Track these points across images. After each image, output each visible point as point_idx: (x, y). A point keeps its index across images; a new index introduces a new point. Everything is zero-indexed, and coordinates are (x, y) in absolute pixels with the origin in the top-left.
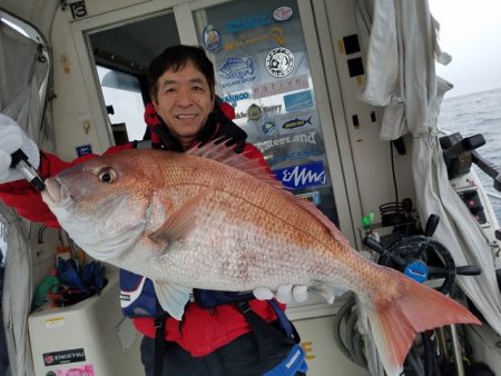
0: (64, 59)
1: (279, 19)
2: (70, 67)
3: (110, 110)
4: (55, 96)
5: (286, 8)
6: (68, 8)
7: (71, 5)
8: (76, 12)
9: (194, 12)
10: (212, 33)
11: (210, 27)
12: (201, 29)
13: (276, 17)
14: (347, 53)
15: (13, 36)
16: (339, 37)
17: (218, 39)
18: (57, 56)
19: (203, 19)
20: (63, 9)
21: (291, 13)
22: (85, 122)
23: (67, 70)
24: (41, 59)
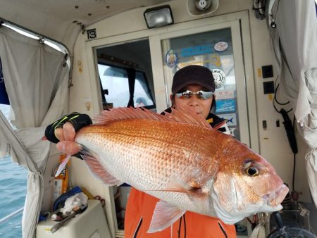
0: (80, 64)
1: (218, 50)
2: (83, 68)
3: (106, 92)
4: (72, 85)
5: (223, 43)
6: (86, 32)
7: (88, 31)
8: (90, 35)
9: (162, 41)
10: (172, 55)
11: (172, 51)
12: (166, 53)
13: (216, 48)
14: (264, 77)
15: (51, 51)
16: (259, 66)
17: (175, 60)
18: (76, 62)
19: (167, 45)
20: (83, 33)
21: (226, 47)
22: (87, 103)
23: (81, 70)
24: (65, 65)
